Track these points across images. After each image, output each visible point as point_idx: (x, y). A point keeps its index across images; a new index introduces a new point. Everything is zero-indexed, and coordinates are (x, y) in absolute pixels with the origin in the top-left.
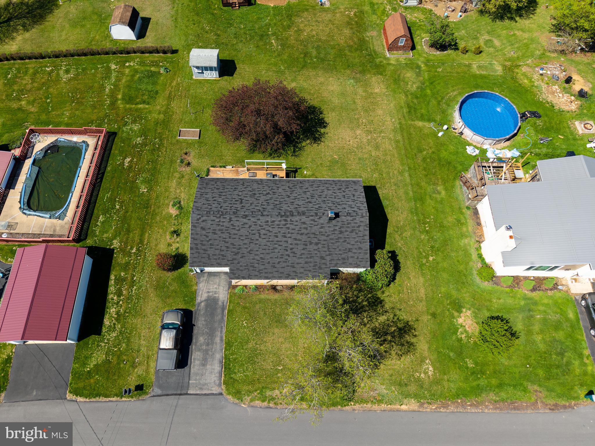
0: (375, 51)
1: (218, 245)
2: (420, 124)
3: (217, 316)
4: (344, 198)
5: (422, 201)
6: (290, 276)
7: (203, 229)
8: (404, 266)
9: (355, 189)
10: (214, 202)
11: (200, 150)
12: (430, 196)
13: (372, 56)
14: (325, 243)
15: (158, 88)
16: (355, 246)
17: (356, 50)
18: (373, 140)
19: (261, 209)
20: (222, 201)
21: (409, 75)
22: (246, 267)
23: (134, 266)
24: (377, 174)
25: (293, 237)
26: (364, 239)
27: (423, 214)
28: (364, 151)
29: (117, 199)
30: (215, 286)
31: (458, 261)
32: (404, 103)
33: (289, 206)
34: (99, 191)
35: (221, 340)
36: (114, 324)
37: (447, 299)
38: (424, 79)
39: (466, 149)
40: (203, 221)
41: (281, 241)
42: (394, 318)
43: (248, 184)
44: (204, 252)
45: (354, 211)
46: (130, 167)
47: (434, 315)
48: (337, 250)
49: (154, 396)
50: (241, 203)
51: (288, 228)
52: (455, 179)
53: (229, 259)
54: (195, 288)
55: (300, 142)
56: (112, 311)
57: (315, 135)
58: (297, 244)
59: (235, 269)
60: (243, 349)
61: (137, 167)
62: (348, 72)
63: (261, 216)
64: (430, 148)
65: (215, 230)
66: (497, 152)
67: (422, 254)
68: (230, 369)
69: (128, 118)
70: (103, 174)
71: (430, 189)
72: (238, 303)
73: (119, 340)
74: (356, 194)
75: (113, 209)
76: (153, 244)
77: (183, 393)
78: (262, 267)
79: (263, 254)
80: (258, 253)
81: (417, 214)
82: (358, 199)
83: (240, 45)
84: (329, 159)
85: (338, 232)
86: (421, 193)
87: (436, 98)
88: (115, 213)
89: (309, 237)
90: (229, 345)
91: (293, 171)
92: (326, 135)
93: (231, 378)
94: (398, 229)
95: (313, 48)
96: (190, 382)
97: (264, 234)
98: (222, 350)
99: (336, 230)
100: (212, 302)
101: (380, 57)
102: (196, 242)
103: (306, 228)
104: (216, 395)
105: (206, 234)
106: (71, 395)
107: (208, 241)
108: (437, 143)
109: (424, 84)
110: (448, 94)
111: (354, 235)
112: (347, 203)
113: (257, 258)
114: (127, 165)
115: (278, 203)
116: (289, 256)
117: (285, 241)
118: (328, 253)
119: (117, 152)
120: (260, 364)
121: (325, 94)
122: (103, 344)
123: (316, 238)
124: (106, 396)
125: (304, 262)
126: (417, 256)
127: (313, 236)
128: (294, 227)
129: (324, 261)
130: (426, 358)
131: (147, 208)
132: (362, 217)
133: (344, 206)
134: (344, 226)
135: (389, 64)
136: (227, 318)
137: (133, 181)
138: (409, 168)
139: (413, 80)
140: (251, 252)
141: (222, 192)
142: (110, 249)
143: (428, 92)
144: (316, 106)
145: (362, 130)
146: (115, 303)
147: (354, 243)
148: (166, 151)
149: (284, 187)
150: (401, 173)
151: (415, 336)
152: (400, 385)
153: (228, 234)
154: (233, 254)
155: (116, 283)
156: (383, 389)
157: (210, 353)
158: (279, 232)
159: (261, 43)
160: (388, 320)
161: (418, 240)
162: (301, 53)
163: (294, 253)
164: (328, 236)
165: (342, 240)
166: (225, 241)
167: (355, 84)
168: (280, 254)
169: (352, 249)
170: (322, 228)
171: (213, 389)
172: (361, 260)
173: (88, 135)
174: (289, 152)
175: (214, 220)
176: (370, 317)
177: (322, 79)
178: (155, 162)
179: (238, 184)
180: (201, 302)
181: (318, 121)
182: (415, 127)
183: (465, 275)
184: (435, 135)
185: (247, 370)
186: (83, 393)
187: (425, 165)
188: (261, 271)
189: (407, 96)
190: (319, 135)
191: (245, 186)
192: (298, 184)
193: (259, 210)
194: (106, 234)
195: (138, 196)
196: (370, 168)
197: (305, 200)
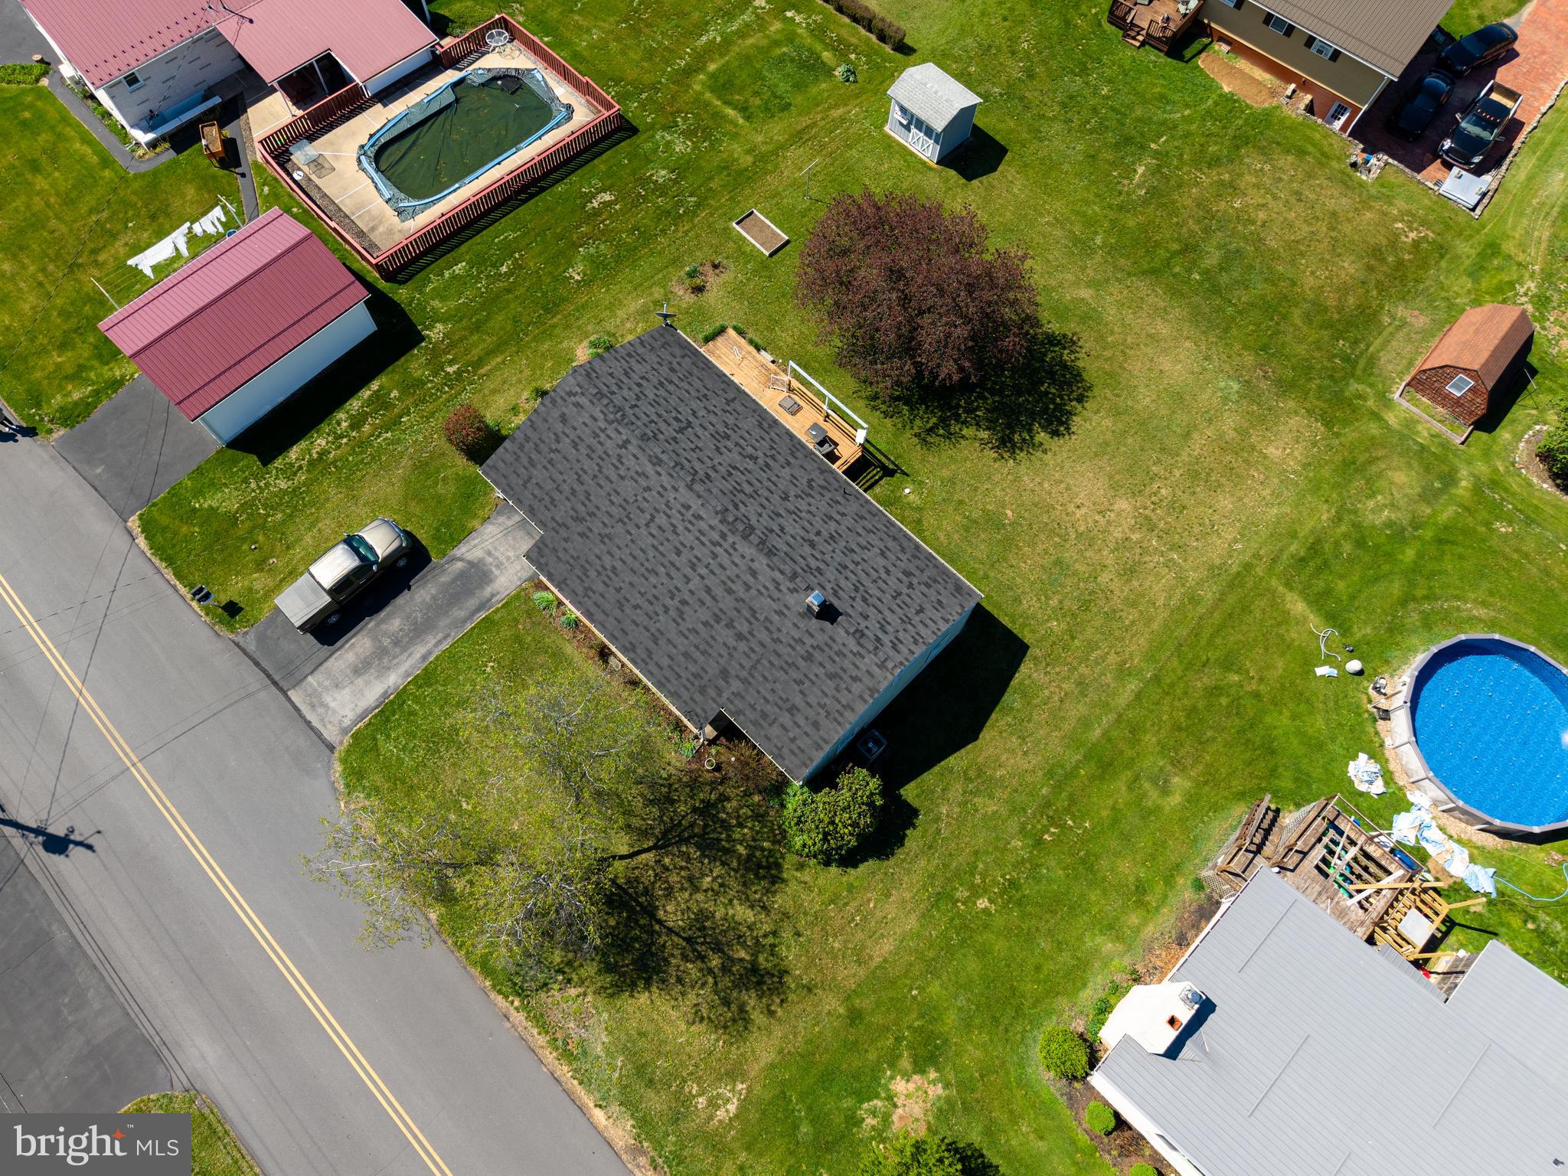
0: (1372, 361)
1: (561, 473)
2: (1298, 606)
3: (460, 609)
4: (895, 598)
5: (1104, 772)
6: (635, 652)
7: (564, 419)
8: (904, 860)
9: (940, 602)
10: (635, 386)
11: (748, 279)
12: (1137, 778)
13: (1354, 368)
14: (757, 649)
15: (798, 99)
16: (811, 713)
17: (1329, 325)
18: (1138, 551)
19: (701, 472)
20: (651, 396)
21: (1403, 479)
22: (571, 561)
23: (425, 395)
24: (1063, 626)
25: (707, 582)
26: (841, 715)
27: (1072, 800)
28: (1088, 554)
29: (517, 255)
30: (511, 554)
31: (1038, 968)
32: (1312, 532)
33: (760, 515)
34: (504, 216)
35: (424, 658)
36: (300, 468)
37: (922, 1016)
38: (1434, 515)
39: (1355, 757)
40: (577, 405)
41: (678, 569)
42: (765, 936)
43: (740, 409)
44: (527, 465)
45: (878, 639)
46: (596, 213)
47: (855, 1017)
48: (768, 686)
49: (237, 645)
50: (681, 431)
51: (715, 556)
52: (1241, 796)
53: (557, 518)
54: (475, 523)
55: (964, 423)
56: (319, 441)
57: (1014, 432)
58: (703, 603)
59: (551, 546)
60: (441, 708)
61: (608, 222)
62: (1249, 359)
63: (687, 485)
64: (1261, 679)
65: (582, 440)
66: (1434, 834)
67: (972, 874)
68: (388, 720)
69: (685, 119)
70: (543, 190)
71: (1153, 762)
72: (516, 621)
73: (281, 499)
74: (930, 612)
75: (494, 266)
76: (490, 385)
77: (281, 684)
78: (599, 587)
79: (624, 563)
80: (617, 553)
81: (1058, 788)
82: (921, 628)
83: (1058, 127)
84: (989, 507)
85: (803, 652)
86: (1122, 752)
87: (1412, 584)
88: (488, 277)
89: (738, 611)
90: (426, 677)
91: (884, 468)
92: (1039, 454)
93: (375, 739)
94: (979, 776)
95: (1219, 247)
96: (310, 678)
97: (660, 527)
98: (409, 675)
99: (804, 643)
100: (478, 575)
101: (1371, 386)
102: (530, 432)
103: (748, 588)
104: (323, 741)
105: (561, 434)
106: (138, 523)
107: (552, 451)
108: (1292, 683)
109: (1416, 529)
110: (1457, 598)
111: (829, 686)
112: (887, 613)
113: (607, 560)
114: (596, 204)
115: (748, 489)
116: (666, 610)
117: (685, 576)
118: (744, 674)
119: (603, 167)
120: (440, 763)
121: (1136, 367)
122: (253, 485)
123: (751, 623)
124: (178, 575)
125: (682, 649)
126: (957, 869)
127: (746, 613)
128: (726, 562)
129: (721, 683)
130: (743, 1076)
131: (547, 311)
132: (882, 666)
133: (871, 612)
134: (826, 649)
135: (1376, 416)
136: (473, 629)
138: (1157, 679)
139: (1397, 496)
140: (606, 540)
141: (671, 382)
142: (419, 333)
143: (1409, 554)
144: (1085, 375)
145: (1136, 509)
146: (335, 433)
147: (814, 704)
148: (686, 233)
149: (798, 472)
150: (1123, 672)
151: (771, 1013)
152: (640, 1070)
153: (597, 468)
154: (573, 513)
155: (370, 402)
156: (599, 1041)
157: (385, 661)
158: (692, 548)
159: (1108, 155)
160: (749, 928)
161: (998, 839)
162: (1178, 240)
163: (681, 614)
164: (778, 641)
165: (795, 675)
166: (579, 476)
167: (1235, 397)
168: (655, 591)
169: (799, 710)
170: (780, 613)
171: (329, 726)
172: (797, 751)
173: (587, 101)
174: (918, 422)
175: (596, 420)
176: (721, 885)
177: (1164, 329)
178: (645, 237)
179: (720, 392)
180: (460, 559)
181: (1054, 410)
182: (1275, 602)
183: (1019, 1010)
184: (1308, 661)
185: (412, 751)
186: (154, 535)
187: (1201, 705)
188: (591, 594)
189: (1338, 519)
190: (1024, 440)
191: (729, 408)
192: (836, 490)
193: (696, 472)
194: (441, 302)
195: (554, 277)
196: (1061, 602)
197: (808, 532)
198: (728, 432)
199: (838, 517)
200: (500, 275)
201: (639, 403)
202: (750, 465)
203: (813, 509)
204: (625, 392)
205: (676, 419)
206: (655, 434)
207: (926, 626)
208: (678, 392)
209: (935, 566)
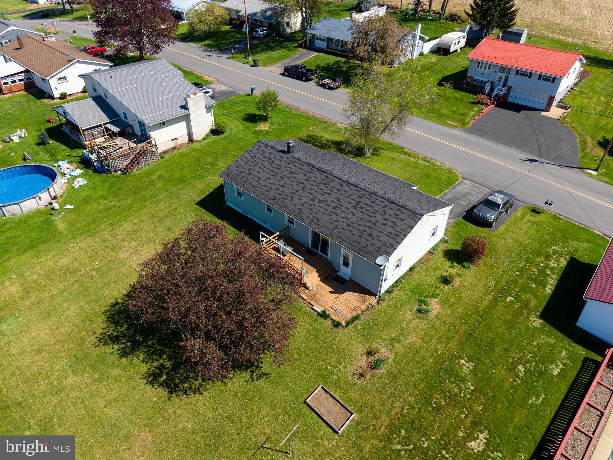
2: (62, 226)
9: (238, 167)
12: (170, 178)
20: (378, 215)
24: (178, 211)
27: (196, 172)
32: (27, 254)
39: (80, 186)
45: (266, 148)
49: (523, 202)
50: (358, 203)
56: (555, 265)
61: (463, 416)
64: (100, 204)
104: (468, 180)
108: (87, 203)
114: (481, 436)
115: (322, 186)
121: (67, 329)
122: (570, 248)
130: (309, 131)
133: (267, 155)
137: (480, 393)
142: (546, 321)
146: (550, 267)
187: (131, 196)
189: (7, 260)
191: (336, 223)
192: (279, 199)
193: (347, 186)
194: (548, 342)
195: (480, 361)
196: (176, 217)
197: (293, 177)
198: (334, 210)
199: (279, 187)
200: (521, 363)
201: (383, 209)
202: (322, 198)
203: (291, 187)
204: (392, 212)
205: (362, 208)
206: (371, 196)
207: (246, 157)
208: (364, 223)
209: (236, 181)
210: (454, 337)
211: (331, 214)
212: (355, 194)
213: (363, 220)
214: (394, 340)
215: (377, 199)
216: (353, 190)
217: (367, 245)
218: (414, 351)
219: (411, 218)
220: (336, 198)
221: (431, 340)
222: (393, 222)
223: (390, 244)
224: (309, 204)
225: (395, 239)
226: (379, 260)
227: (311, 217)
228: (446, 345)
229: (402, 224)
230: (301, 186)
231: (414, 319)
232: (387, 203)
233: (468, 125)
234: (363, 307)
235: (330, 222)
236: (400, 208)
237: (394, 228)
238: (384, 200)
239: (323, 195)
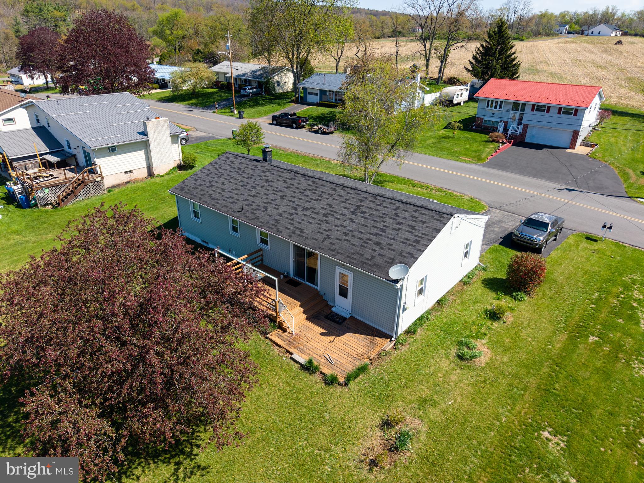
9: (196, 180)
20: (387, 220)
45: (236, 158)
50: (358, 207)
115: (308, 193)
141: (376, 235)
191: (327, 233)
192: (248, 211)
193: (342, 189)
198: (325, 218)
199: (249, 198)
201: (394, 212)
202: (307, 205)
203: (265, 197)
204: (407, 215)
205: (364, 213)
206: (375, 199)
208: (368, 230)
209: (192, 195)
210: (522, 395)
211: (320, 222)
212: (353, 198)
213: (366, 226)
214: (425, 401)
215: (385, 201)
216: (351, 194)
217: (373, 257)
218: (461, 419)
219: (435, 219)
220: (328, 204)
221: (486, 401)
222: (409, 226)
223: (408, 253)
224: (290, 213)
225: (414, 246)
226: (394, 272)
227: (292, 228)
228: (512, 409)
229: (423, 228)
230: (280, 194)
231: (453, 369)
232: (398, 204)
233: (485, 161)
234: (373, 355)
235: (319, 232)
236: (418, 209)
237: (412, 233)
238: (394, 202)
239: (310, 202)
